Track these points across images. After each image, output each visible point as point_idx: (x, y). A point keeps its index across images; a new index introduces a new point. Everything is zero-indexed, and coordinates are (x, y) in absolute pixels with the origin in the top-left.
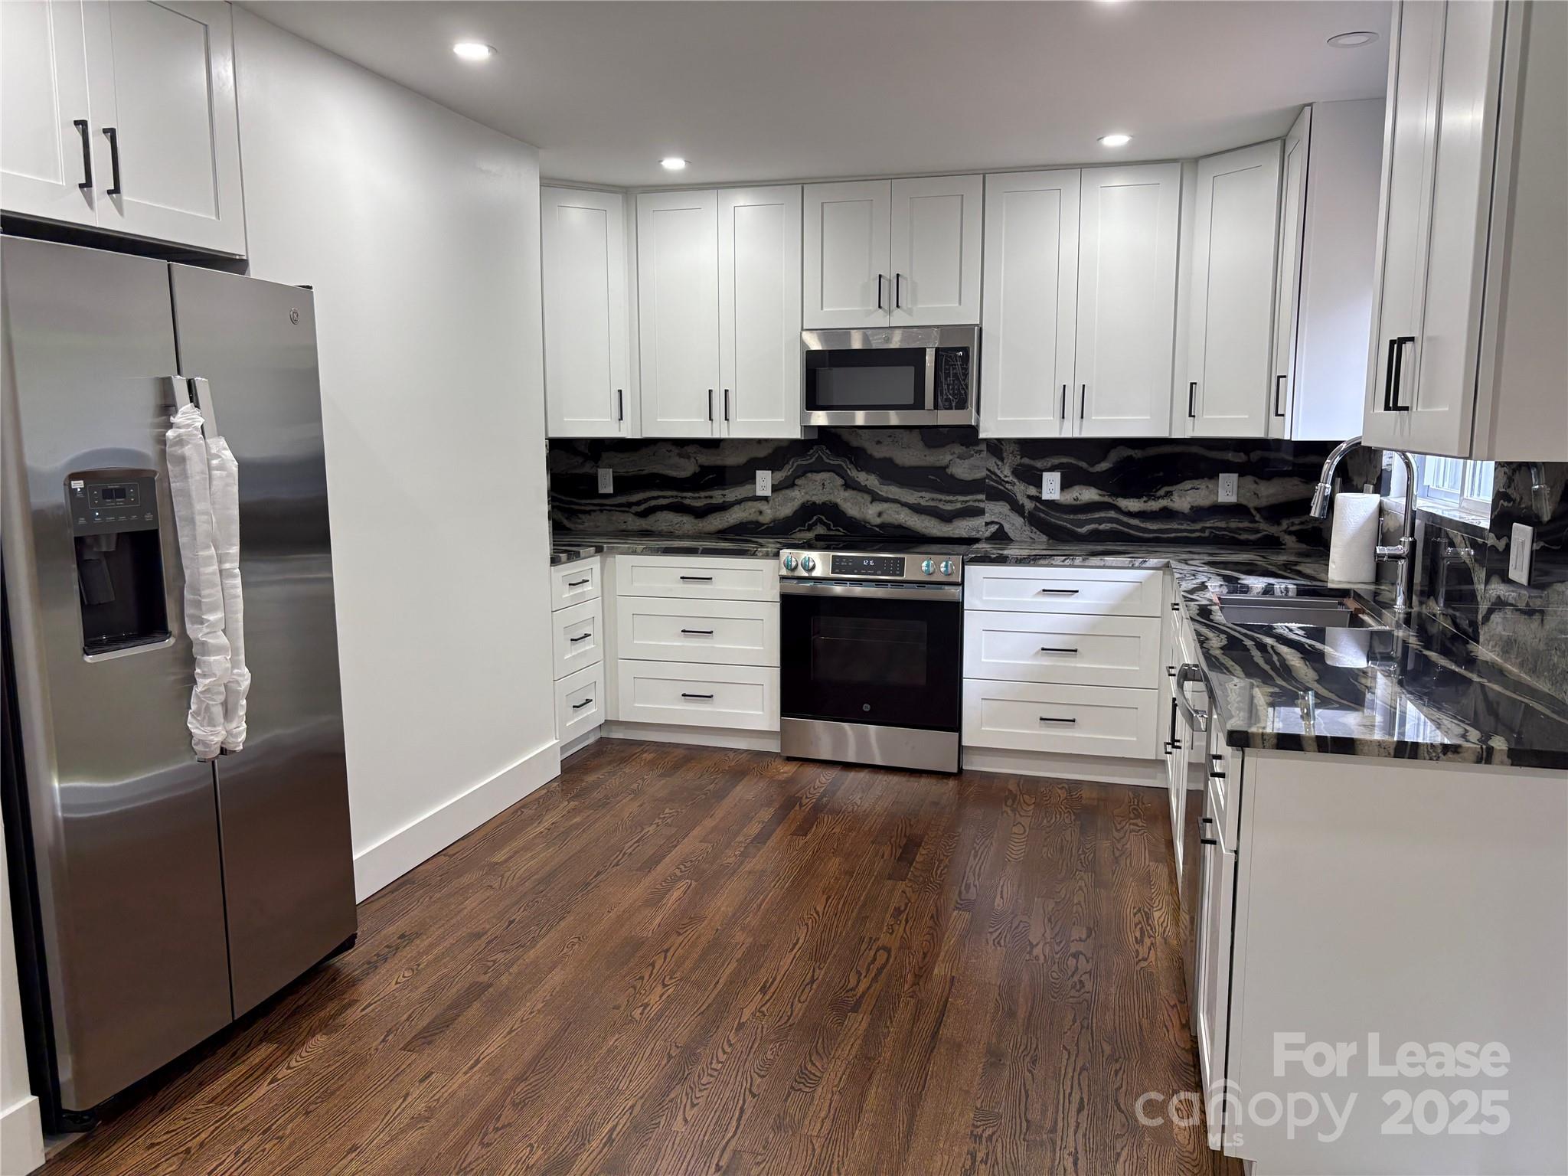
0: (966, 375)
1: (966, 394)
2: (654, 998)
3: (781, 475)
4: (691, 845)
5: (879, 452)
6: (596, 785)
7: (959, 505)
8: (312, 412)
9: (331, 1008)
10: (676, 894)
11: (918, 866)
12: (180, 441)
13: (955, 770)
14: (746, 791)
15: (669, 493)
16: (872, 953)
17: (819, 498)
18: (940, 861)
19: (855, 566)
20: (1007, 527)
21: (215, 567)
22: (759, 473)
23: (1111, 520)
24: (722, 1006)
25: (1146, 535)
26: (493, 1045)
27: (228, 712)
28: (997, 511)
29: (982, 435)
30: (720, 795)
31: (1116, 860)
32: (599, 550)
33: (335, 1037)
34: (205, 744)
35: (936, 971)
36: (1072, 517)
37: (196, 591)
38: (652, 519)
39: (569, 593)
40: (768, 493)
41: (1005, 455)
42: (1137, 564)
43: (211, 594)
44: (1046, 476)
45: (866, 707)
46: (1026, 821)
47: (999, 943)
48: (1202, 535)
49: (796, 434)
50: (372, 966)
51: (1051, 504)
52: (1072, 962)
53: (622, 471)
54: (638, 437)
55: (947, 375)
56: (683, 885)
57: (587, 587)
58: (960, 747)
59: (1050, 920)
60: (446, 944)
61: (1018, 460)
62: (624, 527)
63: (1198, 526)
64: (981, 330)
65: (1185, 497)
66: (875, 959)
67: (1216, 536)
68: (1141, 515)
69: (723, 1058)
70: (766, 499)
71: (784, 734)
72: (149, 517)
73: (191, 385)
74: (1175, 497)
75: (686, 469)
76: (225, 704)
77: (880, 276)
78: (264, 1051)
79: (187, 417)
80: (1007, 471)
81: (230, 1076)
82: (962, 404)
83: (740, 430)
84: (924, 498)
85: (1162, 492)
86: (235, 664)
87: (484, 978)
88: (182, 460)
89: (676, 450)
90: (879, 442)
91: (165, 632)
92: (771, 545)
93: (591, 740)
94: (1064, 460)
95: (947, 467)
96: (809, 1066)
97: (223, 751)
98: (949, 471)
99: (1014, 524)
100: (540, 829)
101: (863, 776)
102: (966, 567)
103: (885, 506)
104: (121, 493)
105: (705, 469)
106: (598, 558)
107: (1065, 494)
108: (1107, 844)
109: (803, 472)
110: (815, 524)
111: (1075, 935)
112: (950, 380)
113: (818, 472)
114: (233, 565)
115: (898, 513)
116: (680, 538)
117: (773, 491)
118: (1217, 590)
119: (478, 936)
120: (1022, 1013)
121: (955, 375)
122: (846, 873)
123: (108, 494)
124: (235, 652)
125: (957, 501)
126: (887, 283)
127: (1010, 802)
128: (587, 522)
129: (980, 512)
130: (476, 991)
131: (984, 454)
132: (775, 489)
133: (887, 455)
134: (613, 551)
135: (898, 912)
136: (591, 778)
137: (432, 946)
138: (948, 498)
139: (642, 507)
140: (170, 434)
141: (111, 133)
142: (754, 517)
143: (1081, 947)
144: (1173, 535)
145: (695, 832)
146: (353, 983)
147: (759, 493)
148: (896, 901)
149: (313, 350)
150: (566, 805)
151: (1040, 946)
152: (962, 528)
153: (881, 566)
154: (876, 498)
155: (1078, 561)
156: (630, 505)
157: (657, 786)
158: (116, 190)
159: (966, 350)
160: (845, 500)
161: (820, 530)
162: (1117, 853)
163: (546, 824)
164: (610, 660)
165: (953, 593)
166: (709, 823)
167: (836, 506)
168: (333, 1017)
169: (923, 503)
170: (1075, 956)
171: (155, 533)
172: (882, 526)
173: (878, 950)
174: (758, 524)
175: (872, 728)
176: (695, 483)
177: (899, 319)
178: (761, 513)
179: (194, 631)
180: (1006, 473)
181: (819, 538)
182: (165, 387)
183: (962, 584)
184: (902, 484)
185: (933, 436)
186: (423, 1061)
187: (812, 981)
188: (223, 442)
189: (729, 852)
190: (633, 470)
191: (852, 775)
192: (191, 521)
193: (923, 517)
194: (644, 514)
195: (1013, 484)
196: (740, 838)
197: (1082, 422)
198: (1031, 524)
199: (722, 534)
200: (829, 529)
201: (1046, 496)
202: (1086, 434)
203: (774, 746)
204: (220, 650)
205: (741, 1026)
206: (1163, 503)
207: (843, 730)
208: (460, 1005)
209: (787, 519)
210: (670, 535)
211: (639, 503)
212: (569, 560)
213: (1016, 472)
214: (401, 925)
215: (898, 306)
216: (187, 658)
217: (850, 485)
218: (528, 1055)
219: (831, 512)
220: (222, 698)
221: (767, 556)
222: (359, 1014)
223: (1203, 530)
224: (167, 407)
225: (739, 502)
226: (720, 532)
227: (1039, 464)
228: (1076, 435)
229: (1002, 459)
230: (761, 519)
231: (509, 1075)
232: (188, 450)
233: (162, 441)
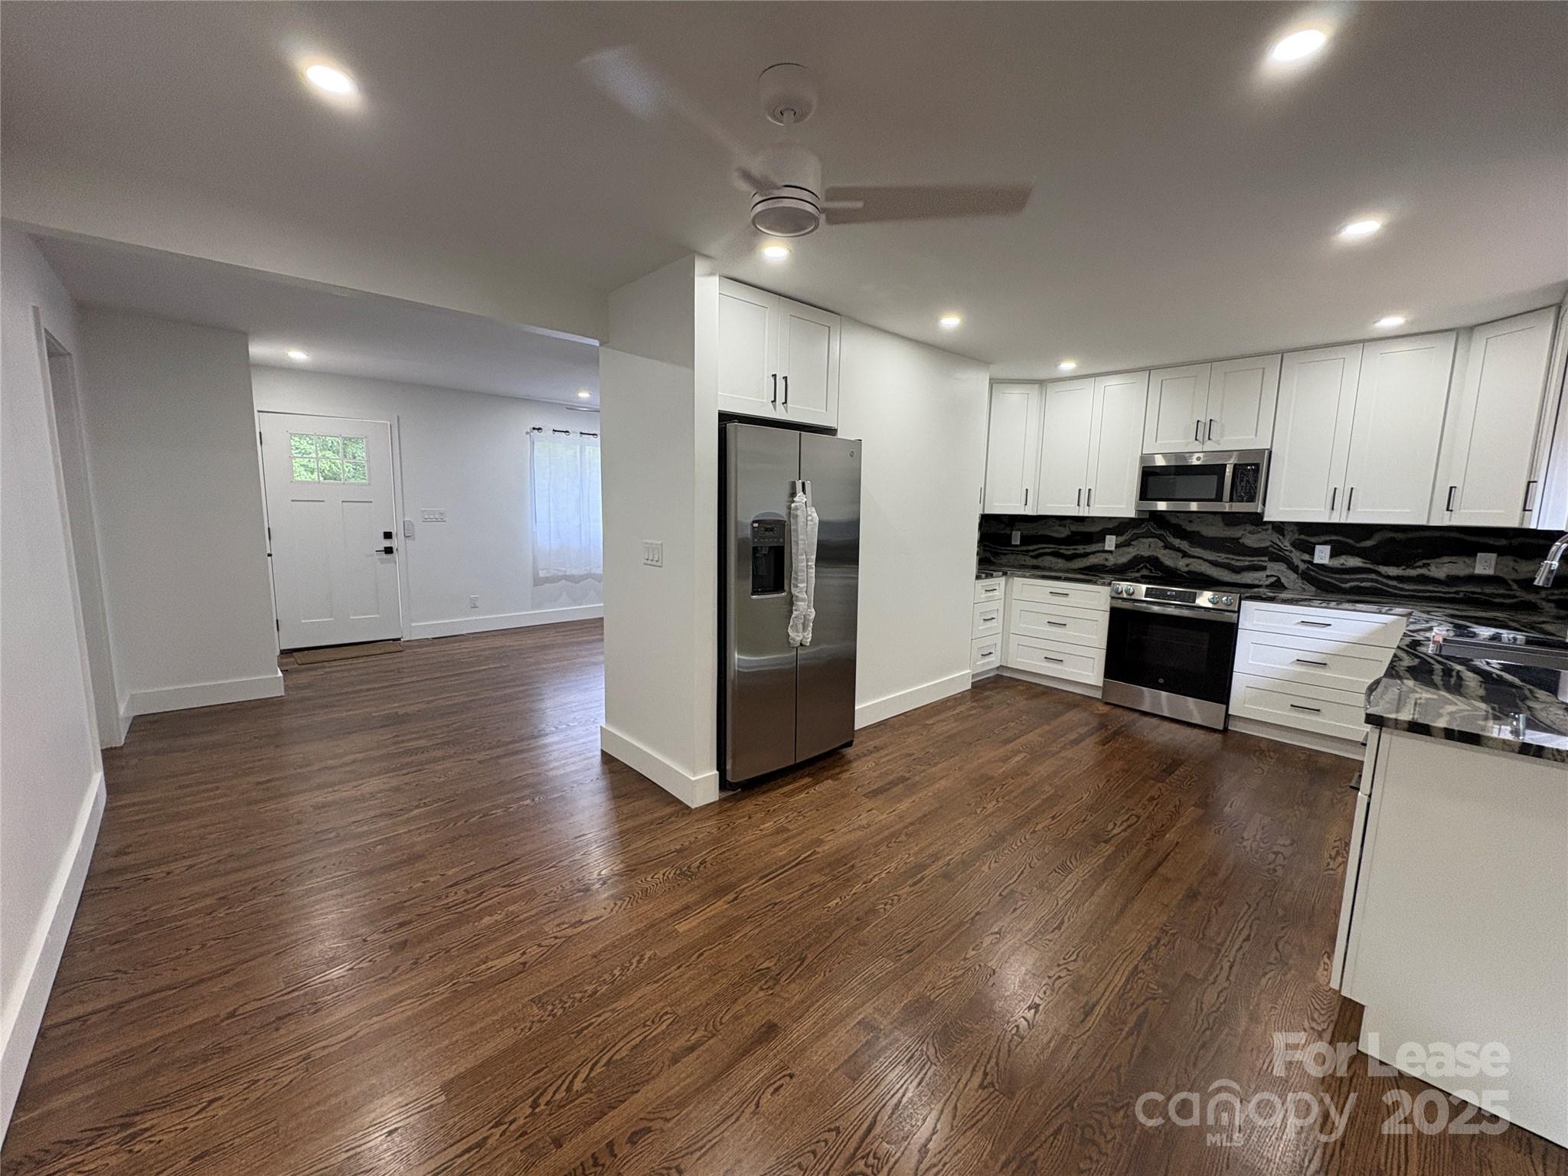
0: (1256, 480)
1: (1255, 493)
2: (990, 806)
3: (1122, 539)
4: (1032, 737)
5: (1190, 528)
6: (987, 698)
7: (1247, 563)
8: (856, 500)
9: (837, 770)
10: (1017, 758)
11: (1176, 777)
12: (796, 509)
13: (1221, 728)
14: (1073, 716)
15: (1051, 546)
16: (1127, 816)
17: (1146, 553)
18: (1192, 778)
19: (1162, 595)
20: (1283, 580)
21: (804, 564)
22: (1108, 537)
23: (1372, 580)
24: (1026, 820)
25: (1402, 593)
26: (903, 806)
27: (804, 629)
28: (1276, 569)
29: (1265, 519)
30: (1057, 716)
31: (1332, 805)
32: (1005, 574)
33: (836, 783)
34: (794, 640)
35: (1168, 836)
36: (1337, 576)
37: (796, 573)
38: (1040, 559)
39: (984, 595)
40: (1113, 549)
41: (1286, 532)
42: (1384, 611)
43: (802, 575)
44: (1318, 548)
45: (1161, 681)
46: (1266, 768)
47: (1219, 832)
48: (1457, 596)
49: (1132, 514)
50: (858, 757)
51: (1322, 567)
52: (1272, 857)
53: (1025, 533)
54: (1035, 514)
55: (1242, 481)
56: (1023, 755)
57: (996, 593)
58: (1227, 716)
59: (1263, 828)
60: (894, 755)
61: (1296, 536)
62: (1023, 563)
63: (1454, 589)
64: (1270, 453)
65: (1441, 569)
66: (1128, 819)
67: (1469, 597)
68: (1398, 578)
69: (1019, 844)
70: (1111, 552)
71: (1105, 689)
72: (782, 540)
73: (803, 484)
74: (1433, 568)
75: (1063, 532)
76: (803, 624)
77: (1198, 421)
78: (807, 780)
79: (800, 497)
80: (1287, 544)
81: (791, 787)
82: (1252, 499)
83: (1095, 511)
84: (1222, 557)
85: (1420, 563)
86: (809, 607)
87: (908, 775)
88: (797, 516)
89: (1058, 523)
90: (1191, 521)
91: (783, 591)
92: (1108, 578)
93: (992, 674)
94: (1334, 538)
95: (1240, 538)
96: (1068, 863)
97: (801, 645)
98: (1241, 541)
99: (1289, 578)
100: (954, 712)
101: (1154, 721)
102: (1243, 602)
103: (1191, 560)
104: (772, 530)
105: (1074, 534)
106: (1004, 578)
107: (1333, 560)
108: (1328, 793)
109: (1136, 537)
110: (1142, 568)
111: (1281, 842)
112: (1243, 484)
113: (1147, 538)
114: (812, 564)
115: (1201, 565)
116: (1055, 571)
117: (1116, 547)
118: (1444, 633)
119: (911, 755)
120: (1222, 874)
121: (1248, 481)
122: (1123, 770)
123: (767, 530)
124: (809, 602)
125: (1245, 561)
126: (1203, 426)
127: (1257, 754)
128: (1004, 560)
129: (1264, 568)
130: (903, 779)
131: (1270, 531)
132: (1117, 546)
133: (1197, 530)
134: (1013, 575)
135: (1152, 799)
136: (987, 693)
137: (887, 755)
138: (1238, 558)
139: (1036, 553)
140: (793, 505)
141: (785, 378)
142: (1102, 562)
143: (1282, 850)
144: (1428, 594)
145: (1037, 731)
146: (850, 762)
147: (1107, 548)
148: (1154, 792)
149: (858, 470)
150: (969, 704)
151: (1250, 841)
152: (1248, 578)
153: (1178, 596)
154: (1185, 555)
155: (1333, 604)
156: (1028, 551)
157: (1022, 703)
158: (786, 402)
159: (1257, 465)
160: (1164, 555)
161: (1145, 572)
162: (1335, 801)
163: (957, 711)
164: (1005, 632)
165: (1231, 617)
166: (1047, 728)
167: (1157, 559)
168: (837, 774)
169: (1219, 560)
170: (1276, 853)
171: (783, 547)
172: (1189, 572)
173: (1131, 816)
174: (1104, 566)
175: (1164, 693)
176: (1070, 540)
177: (1210, 446)
178: (1107, 560)
179: (794, 591)
180: (1286, 544)
181: (1143, 577)
182: (793, 485)
183: (1239, 612)
184: (1204, 548)
185: (1231, 519)
186: (870, 804)
187: (1084, 821)
188: (814, 509)
189: (1054, 745)
190: (1032, 533)
191: (1146, 719)
192: (797, 544)
193: (1219, 569)
194: (1036, 557)
195: (1291, 552)
196: (1063, 739)
197: (1348, 513)
198: (1303, 579)
199: (1081, 571)
200: (1151, 571)
201: (1317, 561)
202: (1350, 521)
203: (1098, 695)
204: (803, 600)
205: (1034, 832)
206: (1419, 571)
207: (1142, 692)
208: (893, 784)
209: (1124, 565)
210: (1050, 569)
211: (1033, 551)
212: (986, 577)
213: (1294, 544)
214: (876, 742)
215: (1209, 439)
216: (791, 602)
217: (1168, 546)
218: (920, 814)
219: (1154, 562)
220: (802, 621)
221: (1104, 584)
222: (848, 776)
223: (1457, 593)
224: (793, 494)
225: (1093, 553)
226: (1079, 569)
227: (1313, 540)
228: (1343, 521)
229: (1284, 536)
230: (1107, 563)
231: (908, 821)
232: (799, 512)
233: (790, 508)
